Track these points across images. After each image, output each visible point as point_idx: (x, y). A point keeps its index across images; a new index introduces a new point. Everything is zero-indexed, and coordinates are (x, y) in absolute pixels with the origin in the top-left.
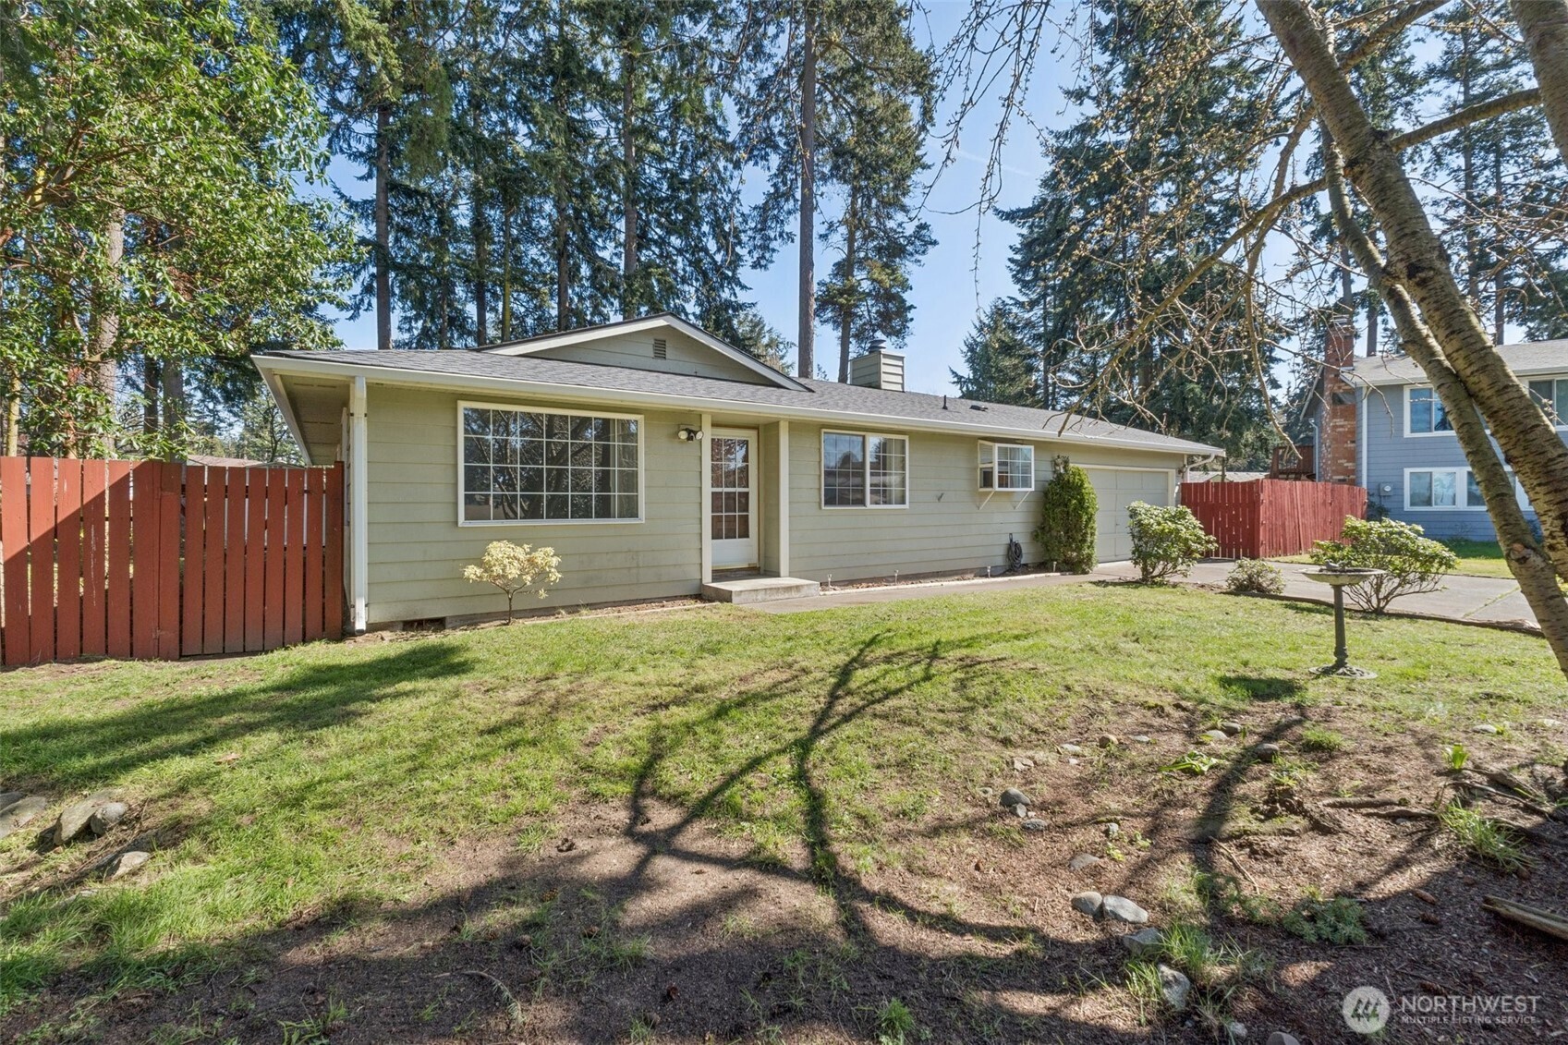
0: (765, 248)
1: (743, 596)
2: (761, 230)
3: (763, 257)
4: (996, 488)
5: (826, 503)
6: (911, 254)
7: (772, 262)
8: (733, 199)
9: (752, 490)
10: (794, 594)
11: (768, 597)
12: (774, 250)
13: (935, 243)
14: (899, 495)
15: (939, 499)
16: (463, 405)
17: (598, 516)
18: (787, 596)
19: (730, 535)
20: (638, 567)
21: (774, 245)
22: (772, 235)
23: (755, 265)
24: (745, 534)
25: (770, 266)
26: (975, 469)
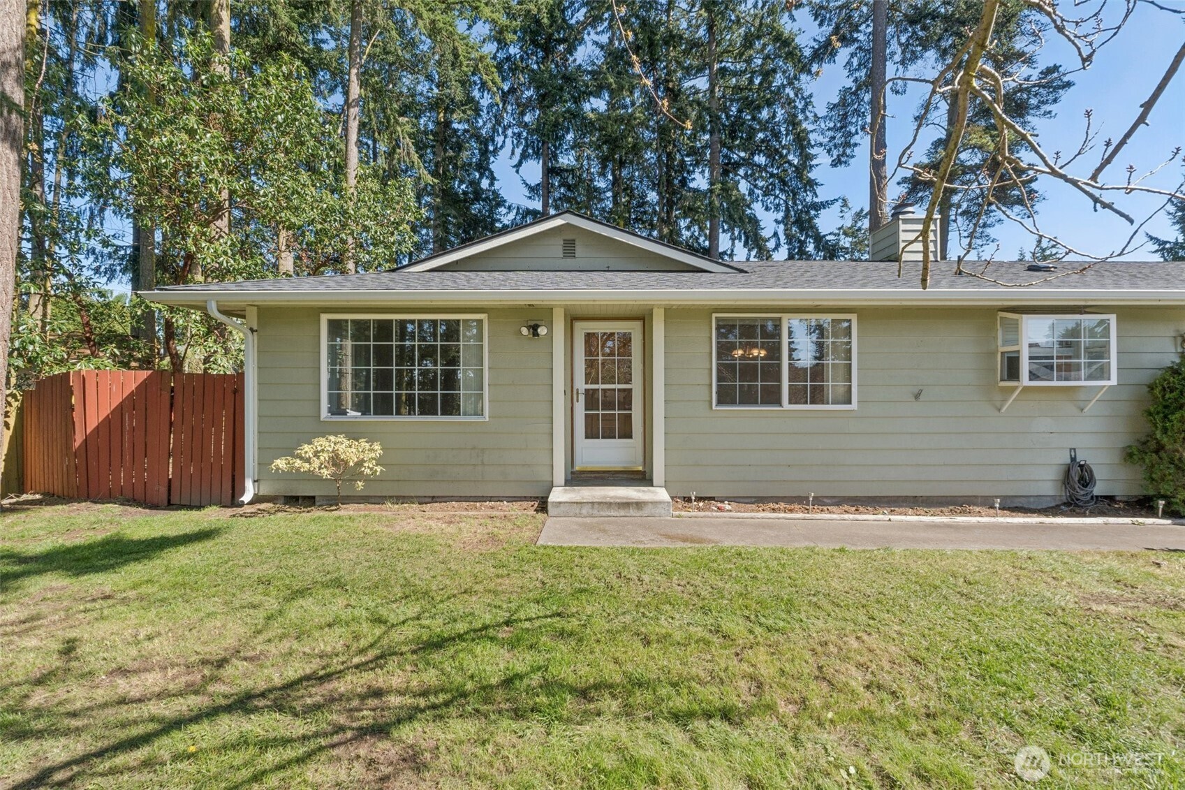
0: (847, 144)
1: (562, 508)
2: (841, 128)
3: (844, 154)
4: (1025, 380)
5: (720, 402)
6: (1038, 107)
7: (853, 157)
8: (806, 105)
9: (636, 386)
10: (632, 512)
11: (595, 512)
12: (856, 145)
13: (1068, 85)
14: (841, 390)
15: (917, 396)
16: (325, 318)
17: (444, 413)
18: (622, 513)
19: (609, 435)
20: (483, 464)
21: (856, 139)
22: (853, 130)
23: (837, 163)
24: (627, 434)
25: (852, 161)
26: (994, 354)
